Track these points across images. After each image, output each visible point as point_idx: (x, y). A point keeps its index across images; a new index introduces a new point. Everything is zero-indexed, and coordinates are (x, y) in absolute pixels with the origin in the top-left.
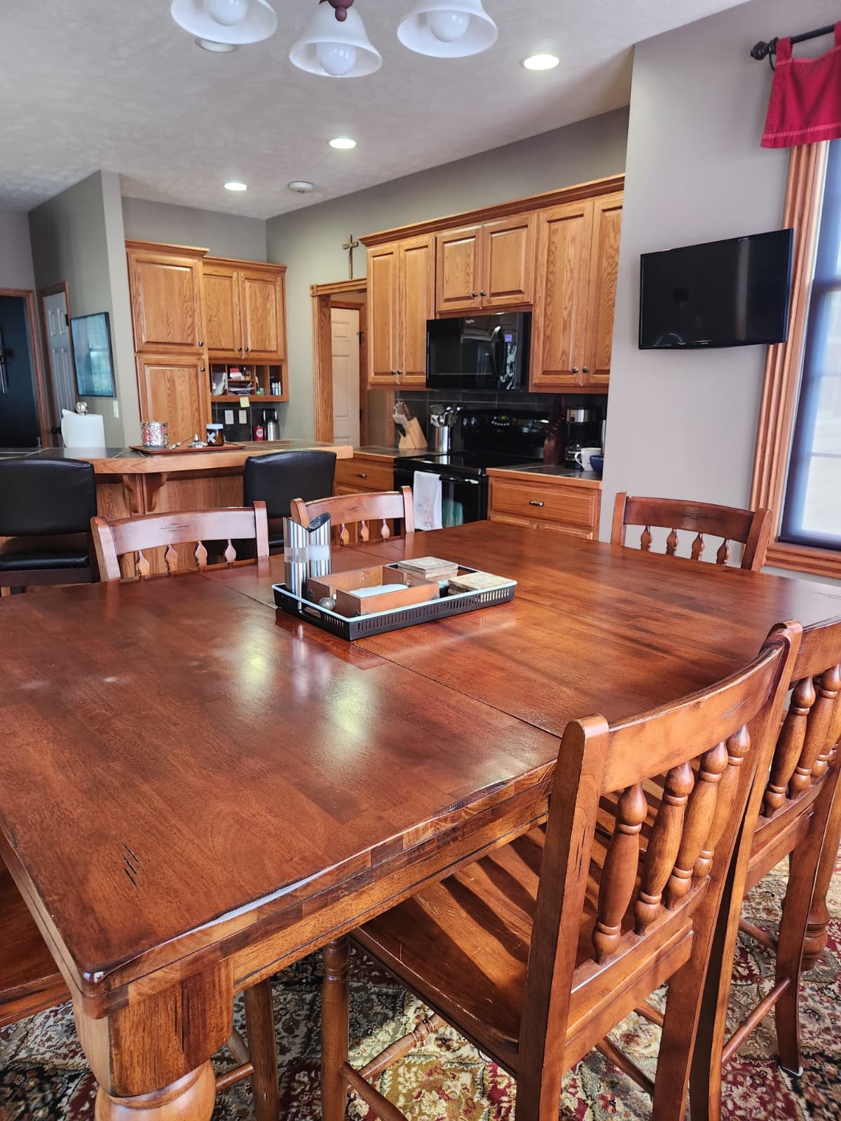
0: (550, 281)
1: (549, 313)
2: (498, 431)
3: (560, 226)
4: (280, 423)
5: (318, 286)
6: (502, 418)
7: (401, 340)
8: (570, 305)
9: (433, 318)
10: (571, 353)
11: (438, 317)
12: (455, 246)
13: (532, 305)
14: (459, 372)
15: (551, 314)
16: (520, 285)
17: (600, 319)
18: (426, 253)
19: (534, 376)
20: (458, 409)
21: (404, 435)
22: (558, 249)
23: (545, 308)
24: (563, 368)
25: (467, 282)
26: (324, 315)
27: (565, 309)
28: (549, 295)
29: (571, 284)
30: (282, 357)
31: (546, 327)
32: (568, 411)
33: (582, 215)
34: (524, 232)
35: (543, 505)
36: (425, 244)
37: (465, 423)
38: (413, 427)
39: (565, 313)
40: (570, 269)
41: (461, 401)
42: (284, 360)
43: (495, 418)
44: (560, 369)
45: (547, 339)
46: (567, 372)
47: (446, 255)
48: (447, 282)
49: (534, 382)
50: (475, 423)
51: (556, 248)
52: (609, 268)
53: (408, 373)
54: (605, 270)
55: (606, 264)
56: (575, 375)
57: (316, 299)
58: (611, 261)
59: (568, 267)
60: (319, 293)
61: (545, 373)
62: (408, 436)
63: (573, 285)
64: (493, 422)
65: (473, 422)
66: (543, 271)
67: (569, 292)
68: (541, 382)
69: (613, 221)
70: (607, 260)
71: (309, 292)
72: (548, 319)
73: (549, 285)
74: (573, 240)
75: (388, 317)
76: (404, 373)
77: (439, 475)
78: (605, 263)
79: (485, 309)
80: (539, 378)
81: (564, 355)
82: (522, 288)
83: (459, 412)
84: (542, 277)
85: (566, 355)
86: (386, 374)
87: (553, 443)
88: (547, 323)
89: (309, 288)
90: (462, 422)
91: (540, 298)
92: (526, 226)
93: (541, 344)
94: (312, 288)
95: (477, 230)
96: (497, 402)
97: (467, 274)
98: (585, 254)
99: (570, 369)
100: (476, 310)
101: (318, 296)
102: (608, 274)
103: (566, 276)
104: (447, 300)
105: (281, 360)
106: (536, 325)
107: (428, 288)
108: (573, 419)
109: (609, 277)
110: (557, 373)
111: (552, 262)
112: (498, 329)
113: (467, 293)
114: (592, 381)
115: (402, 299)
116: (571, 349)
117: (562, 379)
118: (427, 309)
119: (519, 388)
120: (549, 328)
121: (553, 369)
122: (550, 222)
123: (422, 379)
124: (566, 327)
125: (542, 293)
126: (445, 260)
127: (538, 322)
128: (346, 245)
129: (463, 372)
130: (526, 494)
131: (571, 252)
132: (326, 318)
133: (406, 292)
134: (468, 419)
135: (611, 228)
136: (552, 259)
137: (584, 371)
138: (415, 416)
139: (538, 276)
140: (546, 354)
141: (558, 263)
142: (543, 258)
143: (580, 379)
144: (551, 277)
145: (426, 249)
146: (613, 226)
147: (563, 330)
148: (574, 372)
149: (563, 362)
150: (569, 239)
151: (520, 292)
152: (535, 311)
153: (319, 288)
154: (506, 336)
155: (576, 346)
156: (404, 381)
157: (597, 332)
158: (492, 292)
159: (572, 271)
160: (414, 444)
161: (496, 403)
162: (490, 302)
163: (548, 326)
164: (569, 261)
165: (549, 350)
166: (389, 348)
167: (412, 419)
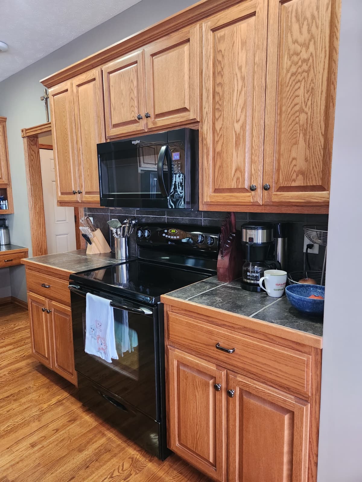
0: (218, 93)
1: (218, 128)
2: (169, 243)
3: (226, 32)
4: (10, 228)
5: (27, 130)
6: (172, 231)
7: (79, 164)
8: (243, 116)
9: (104, 141)
10: (246, 169)
11: (108, 141)
12: (120, 74)
13: (198, 122)
14: (138, 192)
15: (221, 128)
16: (184, 103)
17: (283, 129)
18: (94, 85)
19: (205, 194)
20: (134, 222)
21: (90, 243)
22: (226, 59)
23: (214, 124)
24: (237, 185)
25: (132, 106)
26: (33, 151)
27: (238, 121)
28: (218, 109)
29: (243, 93)
30: (6, 182)
31: (215, 143)
32: (244, 231)
33: (253, 14)
34: (186, 47)
35: (234, 351)
36: (93, 77)
37: (139, 234)
38: (98, 236)
39: (237, 126)
40: (241, 76)
41: (135, 215)
42: (9, 184)
43: (166, 231)
44: (233, 185)
45: (217, 155)
46: (243, 190)
47: (111, 84)
48: (114, 109)
49: (205, 201)
50: (148, 236)
51: (223, 57)
52: (293, 67)
53: (87, 193)
54: (288, 71)
55: (289, 63)
56: (253, 192)
57: (26, 139)
58: (295, 58)
59: (239, 75)
60: (28, 135)
61: (216, 191)
62: (93, 244)
63: (245, 94)
64: (164, 235)
65: (146, 234)
66: (210, 84)
67: (241, 102)
68: (213, 200)
69: (297, 10)
70: (290, 57)
71: (20, 134)
72: (218, 135)
73: (217, 98)
74: (244, 43)
75: (68, 146)
76: (84, 193)
77: (110, 301)
78: (286, 62)
79: (151, 130)
80: (210, 197)
81: (238, 172)
82: (187, 106)
83: (134, 225)
84: (208, 91)
85: (241, 172)
86: (69, 193)
87: (226, 260)
88: (216, 139)
89: (20, 131)
90: (137, 233)
91: (207, 113)
92: (188, 40)
93: (211, 162)
94: (22, 131)
95: (138, 55)
96: (166, 216)
97: (132, 98)
98: (260, 56)
99: (246, 186)
100: (142, 132)
101: (27, 136)
102: (292, 75)
103: (238, 85)
104: (115, 126)
105: (6, 184)
106: (205, 142)
107: (98, 117)
108: (251, 239)
109: (293, 78)
110: (231, 190)
111: (219, 73)
112: (163, 148)
113: (133, 117)
114: (275, 199)
115: (78, 129)
116: (247, 165)
117: (236, 197)
118: (99, 135)
119: (190, 206)
120: (220, 143)
121: (226, 186)
122: (214, 30)
123: (97, 198)
124: (239, 140)
125: (208, 108)
126: (111, 88)
127: (206, 140)
128: (42, 97)
129: (142, 191)
130: (211, 333)
131: (242, 57)
132: (35, 153)
133: (80, 123)
134: (142, 231)
135: (294, 19)
136: (219, 69)
137: (266, 188)
138: (98, 228)
139: (204, 91)
140: (217, 171)
141: (226, 72)
142: (208, 71)
143: (259, 197)
144: (218, 89)
145: (93, 82)
146: (296, 17)
147: (236, 143)
148: (253, 189)
149: (238, 179)
150: (238, 45)
151: (185, 110)
152: (202, 128)
153: (27, 131)
154: (173, 154)
155: (252, 162)
156: (84, 200)
157: (280, 144)
158: (157, 113)
159: (243, 79)
160: (99, 251)
161: (166, 218)
162: (154, 123)
163: (218, 142)
164: (240, 68)
165: (221, 167)
166: (70, 172)
167: (96, 230)
